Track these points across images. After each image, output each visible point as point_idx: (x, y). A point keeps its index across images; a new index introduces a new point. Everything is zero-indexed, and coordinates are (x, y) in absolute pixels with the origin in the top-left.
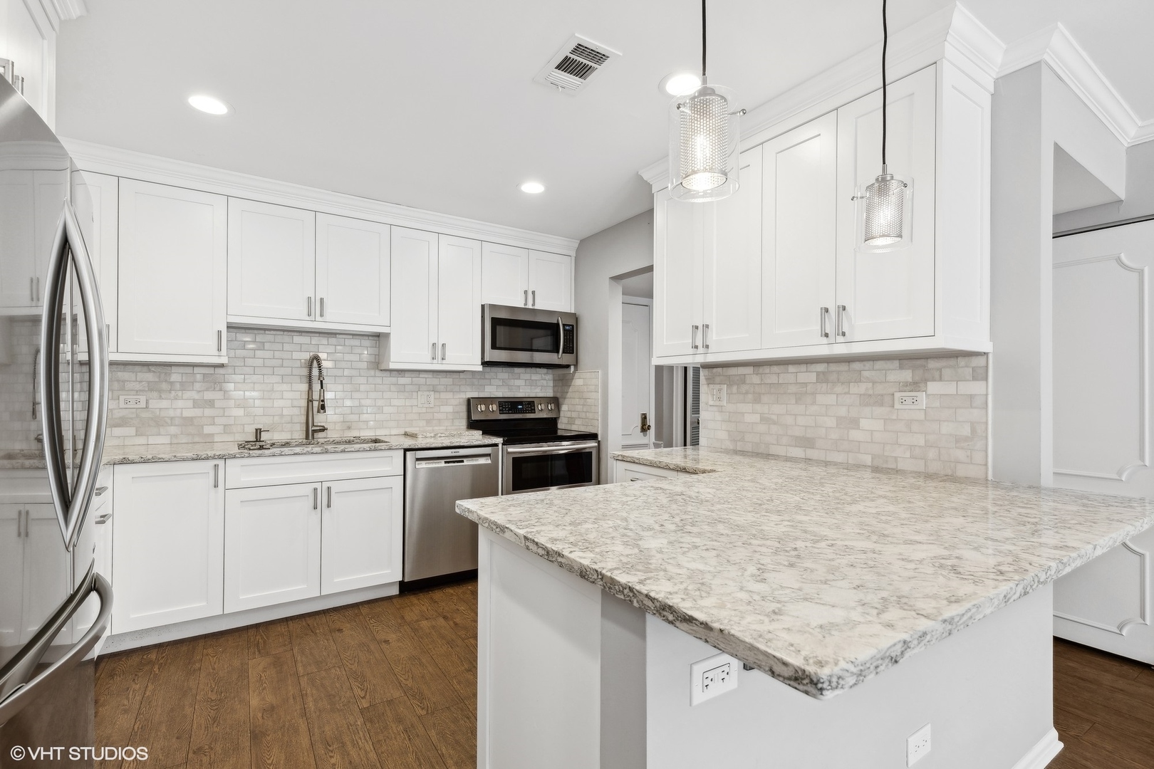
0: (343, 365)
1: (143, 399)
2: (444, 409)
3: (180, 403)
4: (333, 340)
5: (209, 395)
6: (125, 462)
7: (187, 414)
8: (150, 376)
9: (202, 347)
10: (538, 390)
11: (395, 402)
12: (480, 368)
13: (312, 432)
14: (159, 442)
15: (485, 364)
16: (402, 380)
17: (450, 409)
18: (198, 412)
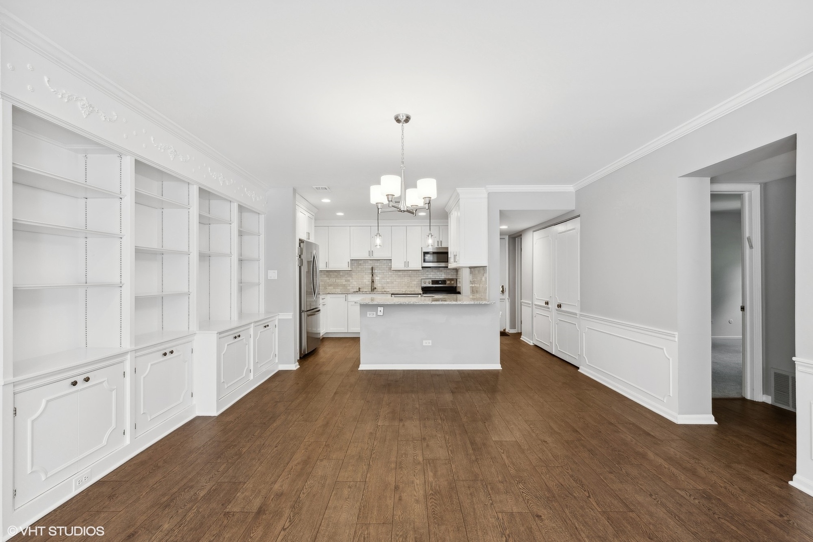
0: (382, 269)
1: (335, 279)
2: (413, 283)
3: (342, 281)
4: (379, 262)
5: (348, 278)
6: (329, 293)
7: (344, 283)
8: (336, 274)
9: (344, 266)
10: (450, 276)
11: (397, 280)
12: (421, 269)
13: (373, 289)
14: (338, 290)
15: (422, 267)
16: (399, 273)
17: (415, 283)
18: (346, 283)
